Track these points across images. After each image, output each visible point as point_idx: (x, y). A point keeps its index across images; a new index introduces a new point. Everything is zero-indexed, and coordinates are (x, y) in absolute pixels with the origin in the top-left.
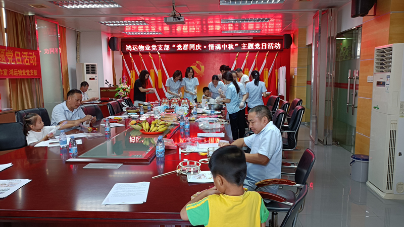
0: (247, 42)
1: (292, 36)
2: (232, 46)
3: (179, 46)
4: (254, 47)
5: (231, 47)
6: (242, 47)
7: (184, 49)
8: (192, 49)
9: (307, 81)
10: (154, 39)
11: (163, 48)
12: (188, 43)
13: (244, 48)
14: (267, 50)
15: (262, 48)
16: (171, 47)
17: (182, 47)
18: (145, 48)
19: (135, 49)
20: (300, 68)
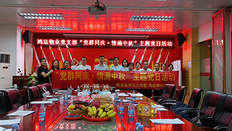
0: (144, 40)
1: (184, 34)
2: (132, 43)
3: (86, 42)
4: (150, 44)
5: (130, 43)
6: (140, 44)
7: (90, 44)
8: (97, 45)
10: (64, 35)
11: (71, 43)
12: (94, 39)
13: (142, 45)
14: (161, 47)
15: (157, 45)
16: (78, 42)
17: (88, 43)
18: (55, 42)
19: (46, 42)
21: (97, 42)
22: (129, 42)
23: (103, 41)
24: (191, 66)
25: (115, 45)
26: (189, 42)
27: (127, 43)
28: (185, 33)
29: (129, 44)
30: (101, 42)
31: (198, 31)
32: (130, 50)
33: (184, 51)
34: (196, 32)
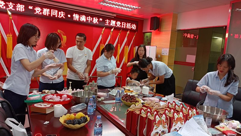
0: (110, 19)
2: (97, 20)
3: (38, 10)
4: (116, 24)
6: (105, 22)
7: (44, 13)
8: (54, 16)
11: (15, 7)
12: (50, 8)
13: (107, 24)
15: (122, 27)
16: (26, 8)
17: (42, 11)
21: (54, 13)
22: (94, 18)
23: (62, 12)
25: (78, 20)
27: (91, 20)
29: (94, 21)
30: (60, 13)
32: (94, 28)
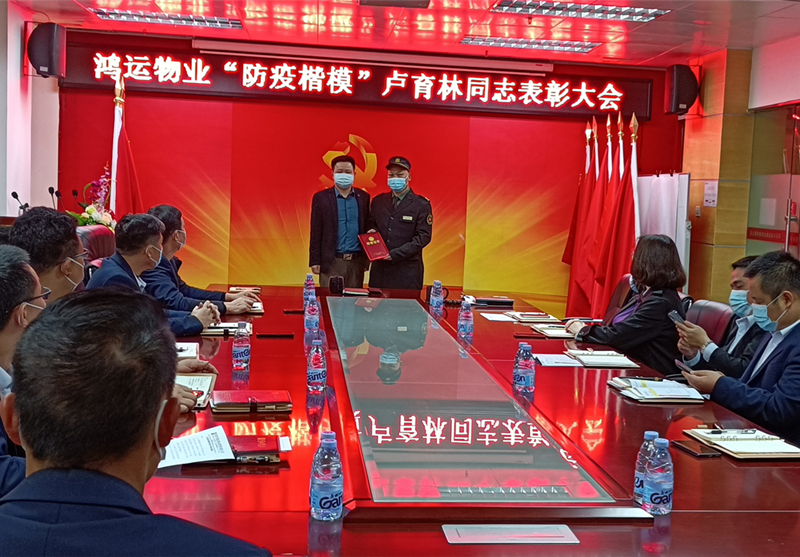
1: (696, 71)
9: (750, 230)
19: (138, 70)
20: (726, 185)
24: (716, 198)
26: (715, 103)
28: (701, 67)
31: (751, 62)
33: (689, 137)
34: (742, 65)
